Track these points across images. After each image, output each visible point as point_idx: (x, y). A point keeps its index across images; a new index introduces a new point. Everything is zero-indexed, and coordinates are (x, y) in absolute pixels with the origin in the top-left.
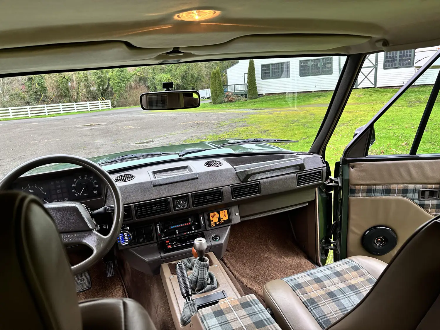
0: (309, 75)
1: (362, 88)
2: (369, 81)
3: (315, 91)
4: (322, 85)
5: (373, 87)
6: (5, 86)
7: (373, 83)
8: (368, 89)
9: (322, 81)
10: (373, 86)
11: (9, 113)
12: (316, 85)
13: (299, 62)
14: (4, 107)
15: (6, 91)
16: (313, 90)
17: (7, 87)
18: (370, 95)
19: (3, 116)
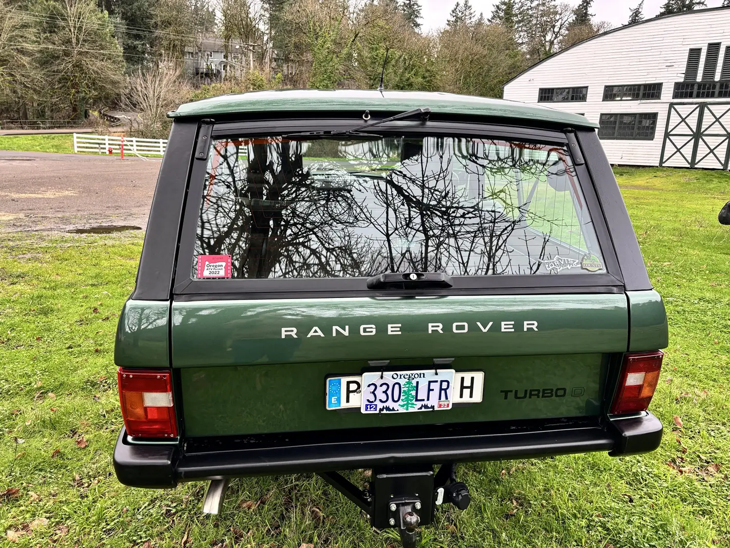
0: (614, 139)
1: (703, 169)
2: (715, 158)
3: (619, 165)
4: (634, 155)
5: (722, 170)
6: (159, 109)
7: (723, 162)
8: (713, 171)
9: (634, 150)
10: (722, 168)
11: (159, 147)
12: (623, 155)
13: (599, 116)
14: (154, 138)
15: (159, 115)
16: (617, 163)
17: (161, 110)
18: (707, 181)
19: (151, 151)
